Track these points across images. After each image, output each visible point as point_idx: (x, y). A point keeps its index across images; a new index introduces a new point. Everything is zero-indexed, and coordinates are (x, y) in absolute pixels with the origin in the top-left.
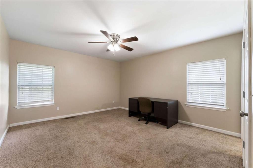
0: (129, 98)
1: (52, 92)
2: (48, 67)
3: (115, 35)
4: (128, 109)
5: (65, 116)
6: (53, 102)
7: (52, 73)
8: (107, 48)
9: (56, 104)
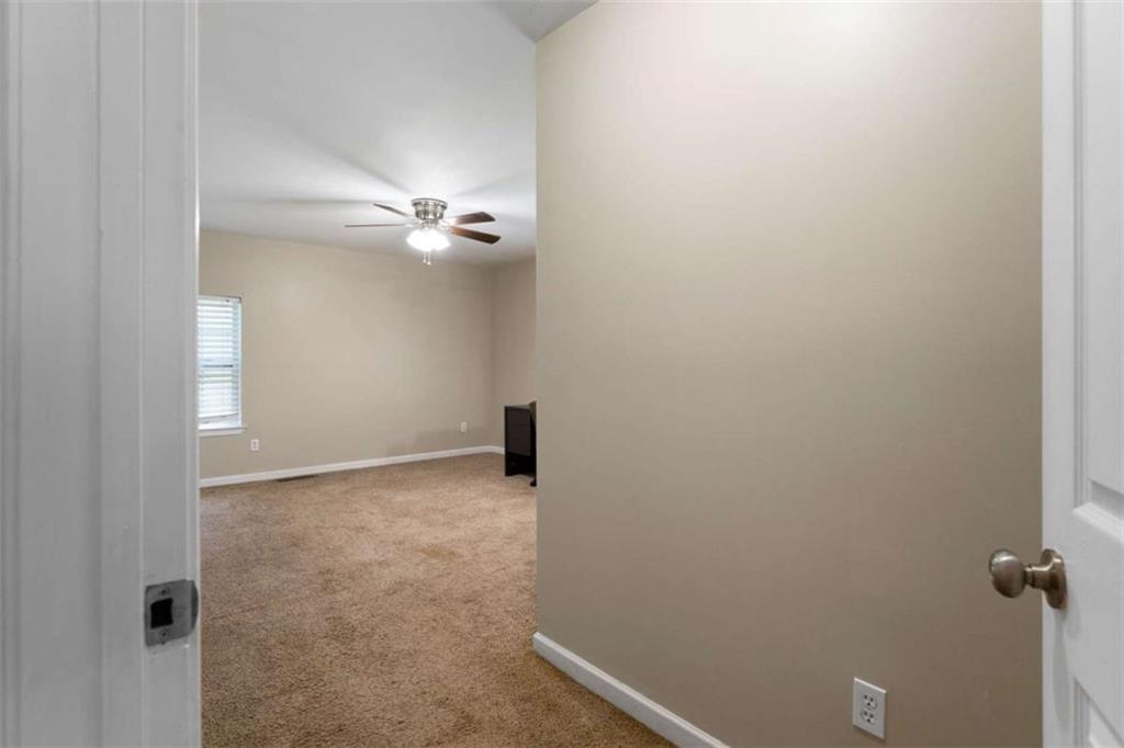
0: (507, 405)
1: (233, 388)
2: (219, 303)
3: (431, 203)
4: (501, 450)
5: (280, 472)
6: (239, 424)
7: (235, 320)
8: (406, 243)
9: (249, 429)
